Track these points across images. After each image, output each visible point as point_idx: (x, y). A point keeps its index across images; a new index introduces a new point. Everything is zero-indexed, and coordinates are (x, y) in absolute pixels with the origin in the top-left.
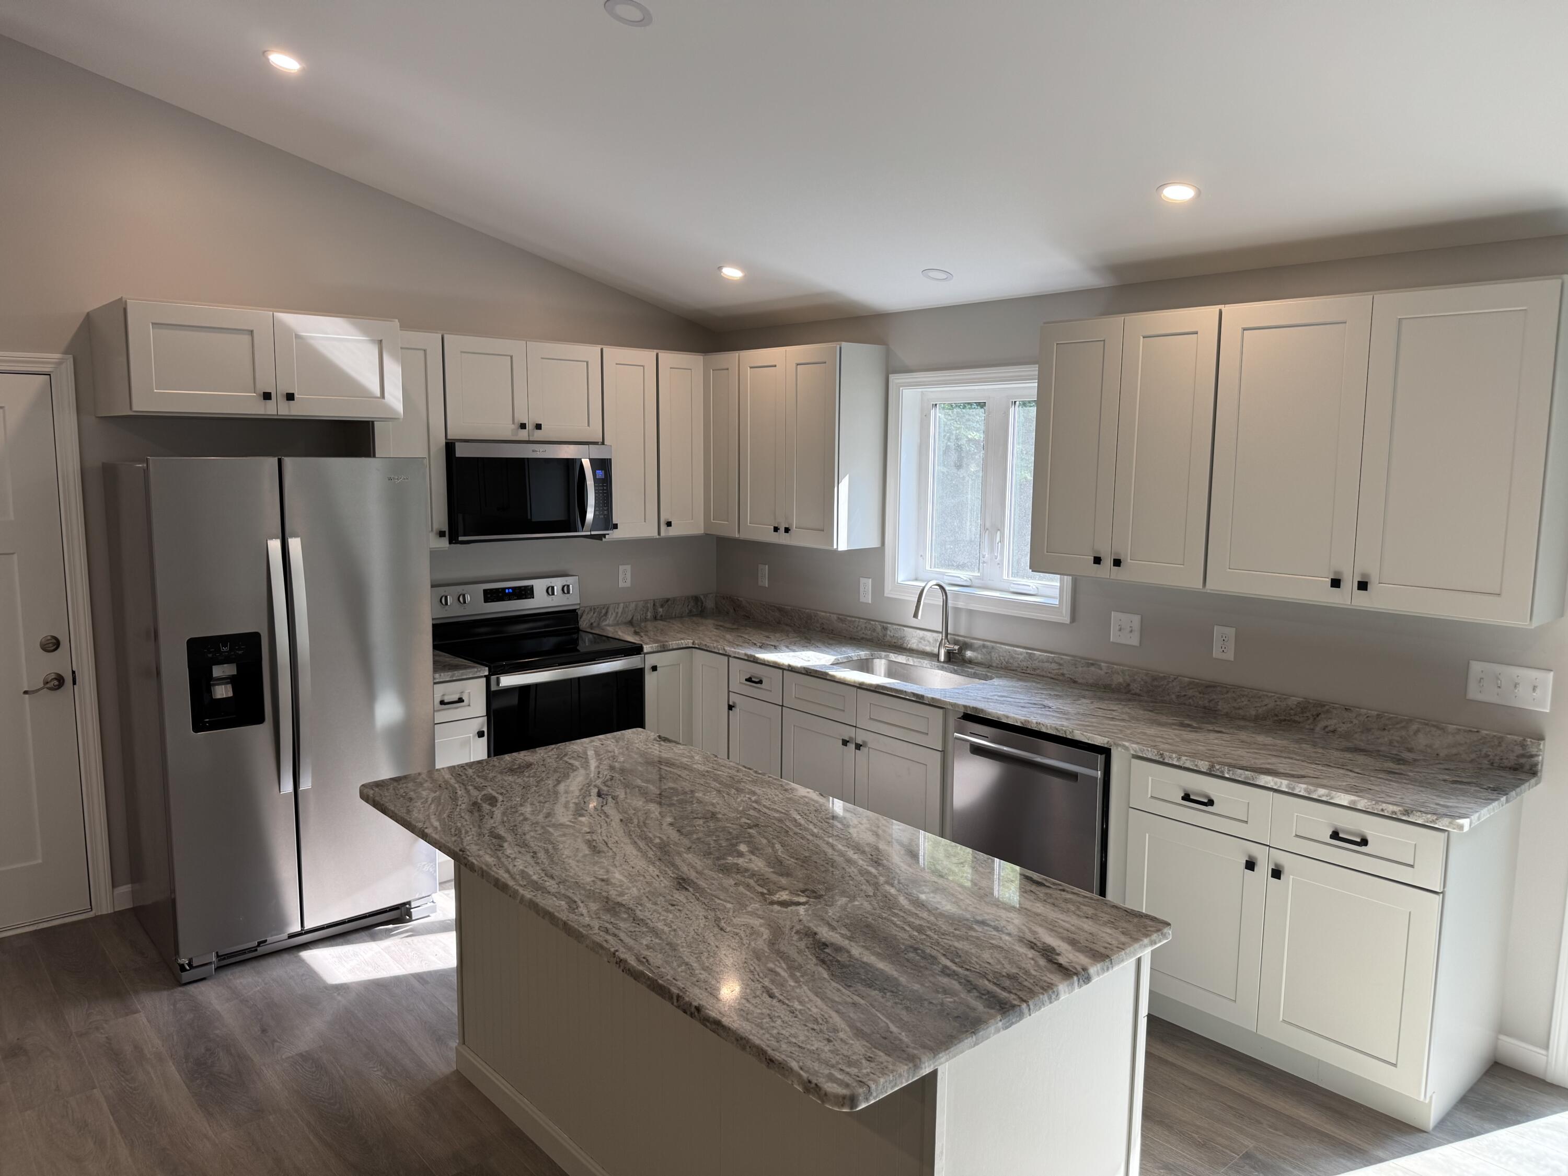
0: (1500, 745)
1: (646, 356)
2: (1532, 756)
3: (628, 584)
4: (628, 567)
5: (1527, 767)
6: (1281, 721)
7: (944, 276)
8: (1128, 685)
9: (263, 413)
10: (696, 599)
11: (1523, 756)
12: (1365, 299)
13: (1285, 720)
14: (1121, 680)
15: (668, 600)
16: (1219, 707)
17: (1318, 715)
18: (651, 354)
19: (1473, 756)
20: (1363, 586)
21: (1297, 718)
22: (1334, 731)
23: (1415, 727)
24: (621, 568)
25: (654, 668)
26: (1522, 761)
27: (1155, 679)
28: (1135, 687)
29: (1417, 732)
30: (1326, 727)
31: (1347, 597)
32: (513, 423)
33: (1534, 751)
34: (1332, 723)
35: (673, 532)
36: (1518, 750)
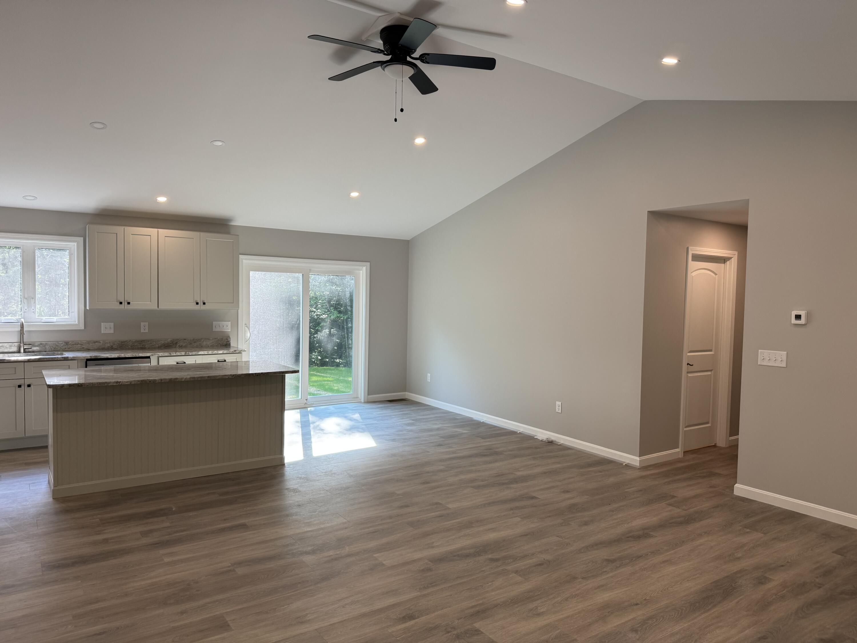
5: (228, 344)
7: (33, 198)
14: (109, 345)
16: (146, 347)
20: (204, 304)
21: (171, 345)
22: (182, 346)
23: (203, 340)
27: (122, 342)
31: (201, 307)
33: (229, 340)
36: (226, 341)
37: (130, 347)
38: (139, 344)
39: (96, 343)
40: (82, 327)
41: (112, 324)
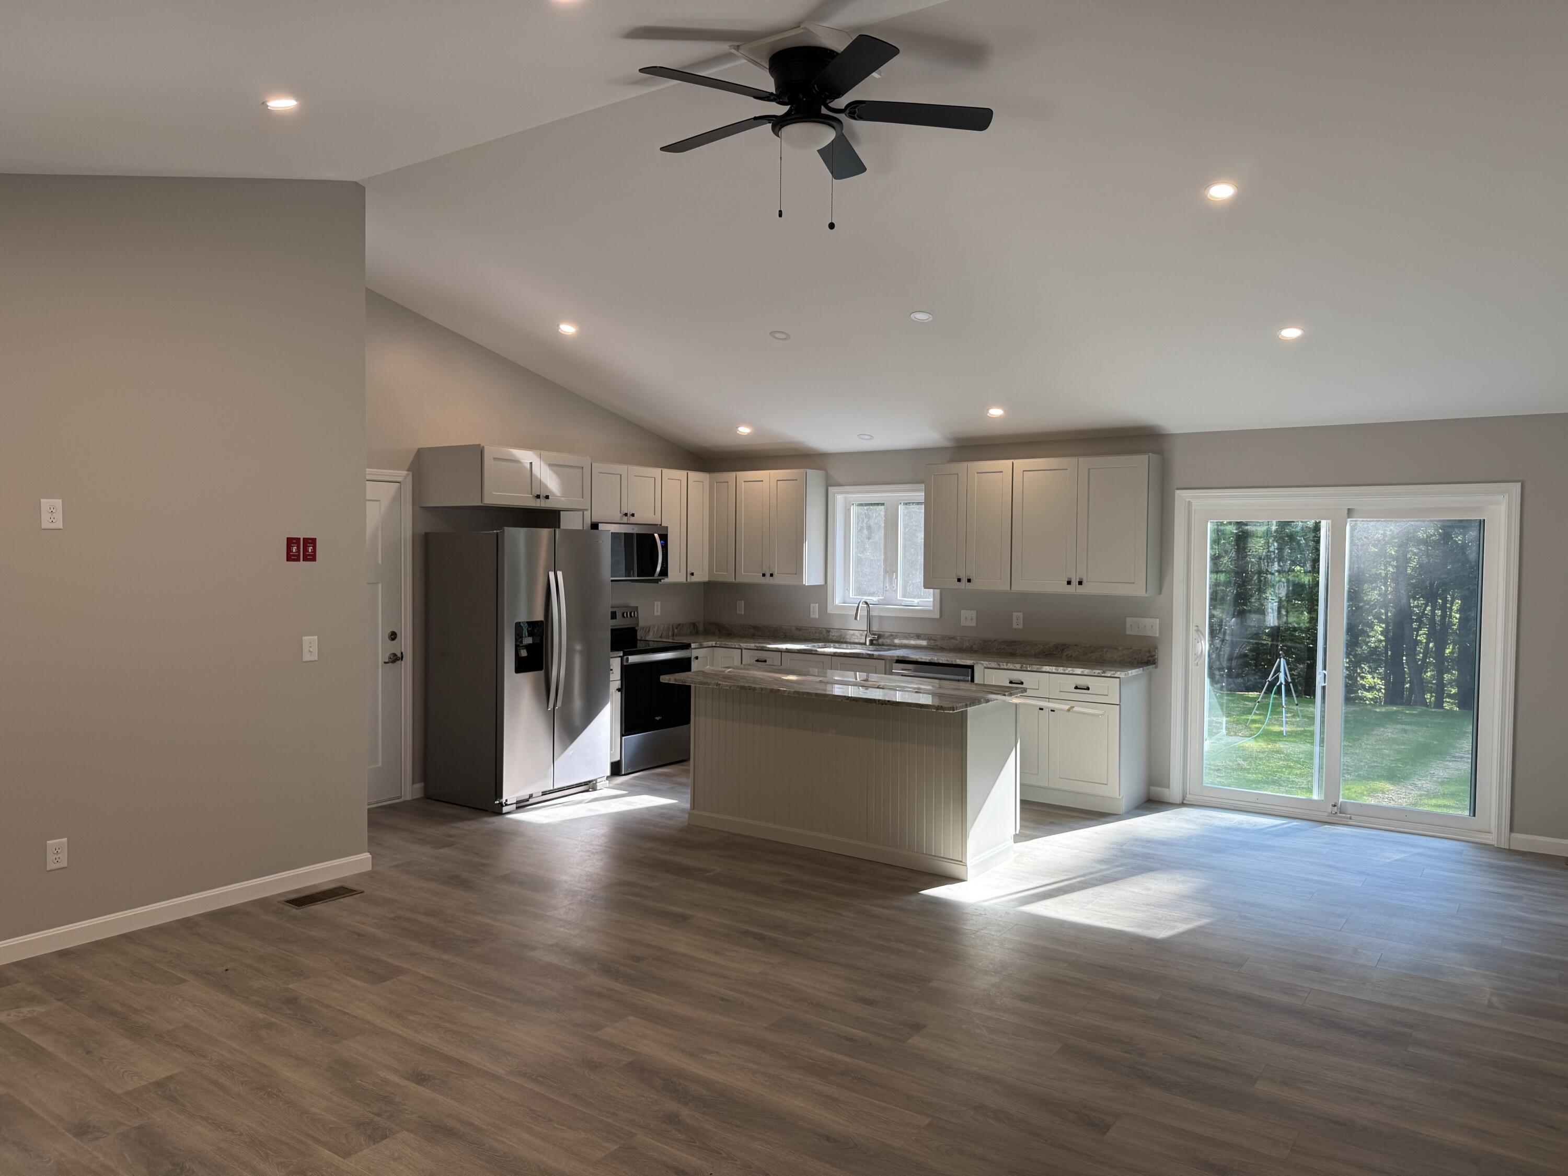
0: (1140, 653)
1: (681, 474)
2: (1153, 656)
3: (659, 614)
4: (659, 603)
5: (1151, 661)
6: (1046, 655)
7: (869, 437)
8: (972, 646)
9: (534, 505)
10: (694, 625)
11: (1149, 657)
12: (1075, 459)
13: (1048, 654)
14: (968, 644)
15: (679, 625)
16: (1017, 652)
17: (1063, 650)
18: (685, 472)
19: (1130, 659)
20: (1080, 583)
21: (1054, 653)
22: (1071, 656)
23: (1105, 650)
24: (656, 603)
25: (697, 658)
26: (1150, 659)
27: (985, 641)
28: (975, 647)
29: (1107, 651)
30: (1067, 655)
31: (1074, 589)
32: (620, 513)
33: (1154, 654)
34: (1070, 653)
35: (694, 579)
36: (1148, 655)
37: (994, 650)
38: (1007, 646)
39: (952, 640)
40: (937, 615)
41: (974, 612)
